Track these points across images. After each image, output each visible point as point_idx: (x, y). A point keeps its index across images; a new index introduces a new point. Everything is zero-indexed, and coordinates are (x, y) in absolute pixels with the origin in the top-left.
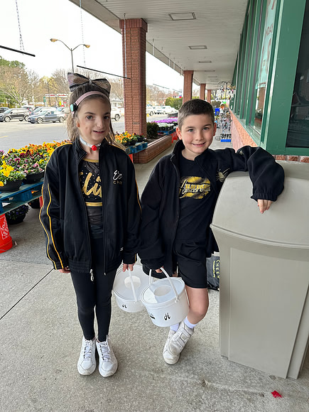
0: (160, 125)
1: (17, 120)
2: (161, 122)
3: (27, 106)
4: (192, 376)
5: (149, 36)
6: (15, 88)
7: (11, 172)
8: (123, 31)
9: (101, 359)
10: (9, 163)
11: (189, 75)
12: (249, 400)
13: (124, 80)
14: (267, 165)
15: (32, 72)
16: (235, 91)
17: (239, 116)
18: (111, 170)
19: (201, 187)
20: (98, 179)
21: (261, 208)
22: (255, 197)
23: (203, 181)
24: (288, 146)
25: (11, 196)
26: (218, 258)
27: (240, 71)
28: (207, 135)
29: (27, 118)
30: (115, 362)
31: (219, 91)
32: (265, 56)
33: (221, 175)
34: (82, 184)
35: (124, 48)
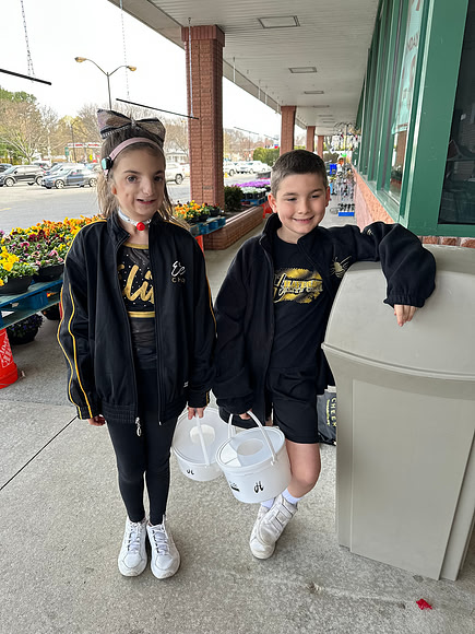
0: (245, 190)
1: (24, 183)
2: (246, 185)
3: (40, 161)
4: (295, 576)
5: (227, 53)
6: (21, 134)
7: (14, 264)
8: (187, 45)
9: (154, 551)
10: (12, 250)
11: (289, 113)
12: (382, 613)
13: (189, 121)
14: (409, 252)
15: (47, 109)
16: (360, 138)
17: (366, 176)
18: (168, 260)
19: (308, 285)
20: (148, 275)
21: (399, 319)
22: (391, 301)
23: (310, 275)
24: (441, 221)
25: (14, 301)
26: (334, 395)
27: (368, 106)
28: (316, 205)
29: (39, 181)
30: (176, 555)
31: (335, 138)
32: (407, 83)
33: (338, 267)
34: (123, 284)
35: (188, 72)
